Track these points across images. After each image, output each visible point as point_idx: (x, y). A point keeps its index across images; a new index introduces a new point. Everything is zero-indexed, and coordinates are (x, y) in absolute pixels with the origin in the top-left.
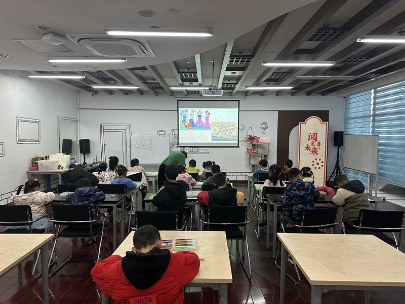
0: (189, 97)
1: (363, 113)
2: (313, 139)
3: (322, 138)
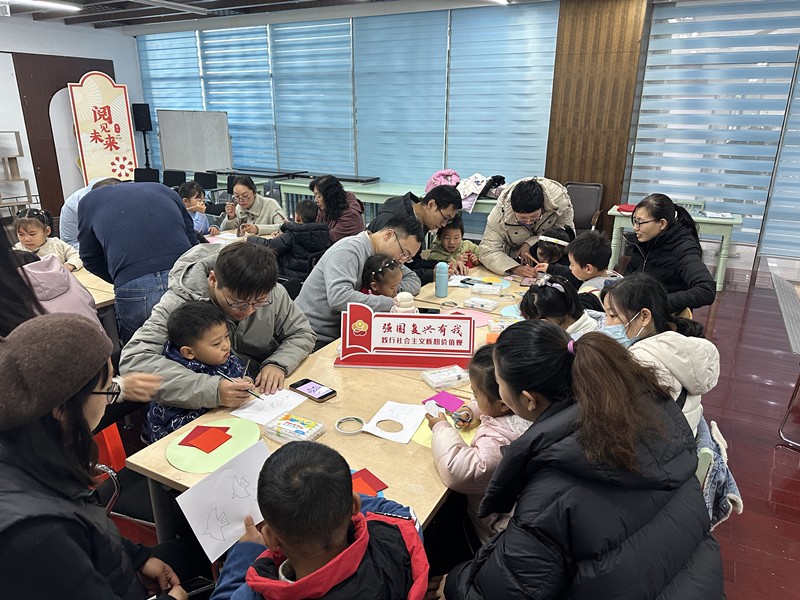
2: (104, 119)
3: (122, 116)
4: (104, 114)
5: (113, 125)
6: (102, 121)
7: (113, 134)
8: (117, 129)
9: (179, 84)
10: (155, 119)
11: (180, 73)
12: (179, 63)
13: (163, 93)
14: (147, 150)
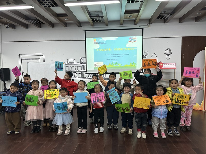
0: (95, 27)
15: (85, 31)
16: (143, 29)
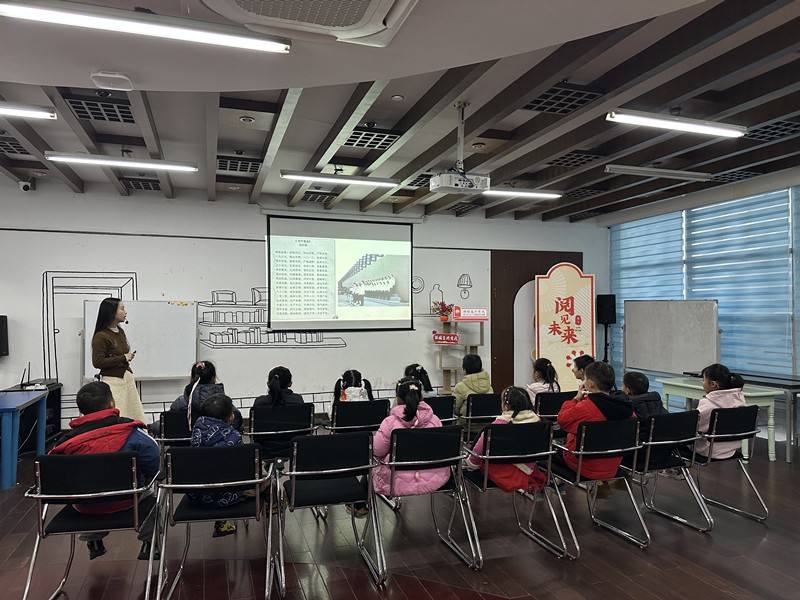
0: (294, 209)
1: (661, 257)
2: (566, 310)
3: (585, 308)
4: (567, 305)
5: (574, 317)
6: (564, 312)
7: (573, 326)
8: (578, 321)
9: (654, 272)
10: (621, 311)
11: (655, 260)
12: (656, 249)
13: (634, 283)
14: (607, 345)
15: (269, 217)
16: (411, 225)
